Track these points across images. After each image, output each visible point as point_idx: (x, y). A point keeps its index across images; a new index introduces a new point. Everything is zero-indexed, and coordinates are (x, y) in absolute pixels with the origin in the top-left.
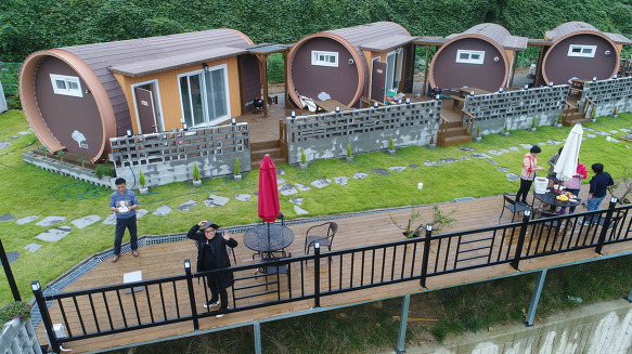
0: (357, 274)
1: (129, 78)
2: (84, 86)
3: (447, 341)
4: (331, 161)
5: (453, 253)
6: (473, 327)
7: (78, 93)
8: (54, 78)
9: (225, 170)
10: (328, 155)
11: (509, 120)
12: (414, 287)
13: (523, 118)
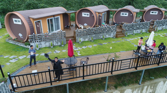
0: (94, 71)
1: (34, 19)
2: (22, 21)
3: (118, 89)
4: (87, 41)
5: (120, 65)
6: (125, 85)
7: (20, 23)
8: (14, 19)
9: (59, 44)
10: (87, 40)
11: (134, 31)
12: (109, 74)
13: (138, 30)
